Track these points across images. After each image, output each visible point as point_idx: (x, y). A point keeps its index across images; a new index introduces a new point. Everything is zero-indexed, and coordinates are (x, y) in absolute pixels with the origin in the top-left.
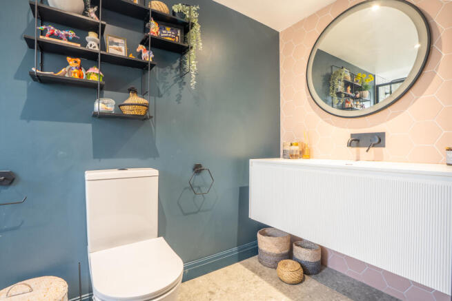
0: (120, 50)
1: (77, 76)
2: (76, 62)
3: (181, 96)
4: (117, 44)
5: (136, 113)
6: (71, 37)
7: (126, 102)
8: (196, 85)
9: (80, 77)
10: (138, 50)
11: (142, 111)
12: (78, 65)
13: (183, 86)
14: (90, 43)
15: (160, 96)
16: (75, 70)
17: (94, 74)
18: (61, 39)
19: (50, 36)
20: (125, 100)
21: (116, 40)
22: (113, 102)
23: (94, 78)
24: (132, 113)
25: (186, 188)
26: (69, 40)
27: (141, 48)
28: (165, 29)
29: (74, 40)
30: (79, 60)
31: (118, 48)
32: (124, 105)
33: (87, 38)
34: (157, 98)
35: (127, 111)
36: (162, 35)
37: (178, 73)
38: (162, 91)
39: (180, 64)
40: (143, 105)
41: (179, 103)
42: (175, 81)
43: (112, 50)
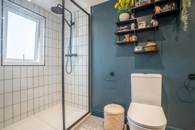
0: (143, 26)
1: (128, 41)
2: (127, 36)
3: (178, 37)
4: (142, 24)
5: (150, 50)
6: (126, 28)
7: (146, 46)
8: (187, 29)
9: (129, 40)
10: (151, 22)
11: (153, 49)
12: (128, 37)
13: (179, 31)
14: (132, 27)
15: (164, 39)
16: (127, 39)
17: (134, 38)
18: (123, 30)
19: (121, 30)
20: (146, 45)
21: (141, 22)
22: (141, 47)
23: (134, 40)
24: (148, 50)
25: (182, 87)
26: (126, 29)
27: (153, 21)
28: (164, 7)
29: (127, 29)
30: (128, 35)
31: (142, 25)
32: (145, 47)
33: (131, 26)
34: (163, 41)
35: (147, 49)
36: (163, 10)
37: (176, 25)
38: (165, 37)
39: (177, 20)
40: (153, 46)
41: (177, 41)
42: (174, 30)
43: (140, 27)
